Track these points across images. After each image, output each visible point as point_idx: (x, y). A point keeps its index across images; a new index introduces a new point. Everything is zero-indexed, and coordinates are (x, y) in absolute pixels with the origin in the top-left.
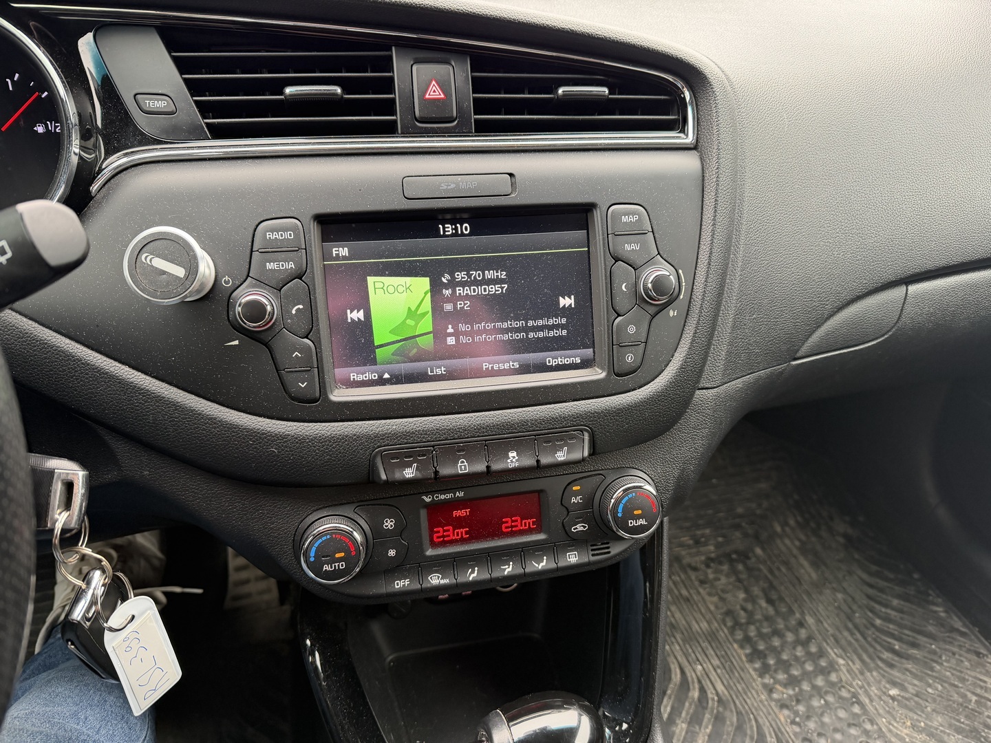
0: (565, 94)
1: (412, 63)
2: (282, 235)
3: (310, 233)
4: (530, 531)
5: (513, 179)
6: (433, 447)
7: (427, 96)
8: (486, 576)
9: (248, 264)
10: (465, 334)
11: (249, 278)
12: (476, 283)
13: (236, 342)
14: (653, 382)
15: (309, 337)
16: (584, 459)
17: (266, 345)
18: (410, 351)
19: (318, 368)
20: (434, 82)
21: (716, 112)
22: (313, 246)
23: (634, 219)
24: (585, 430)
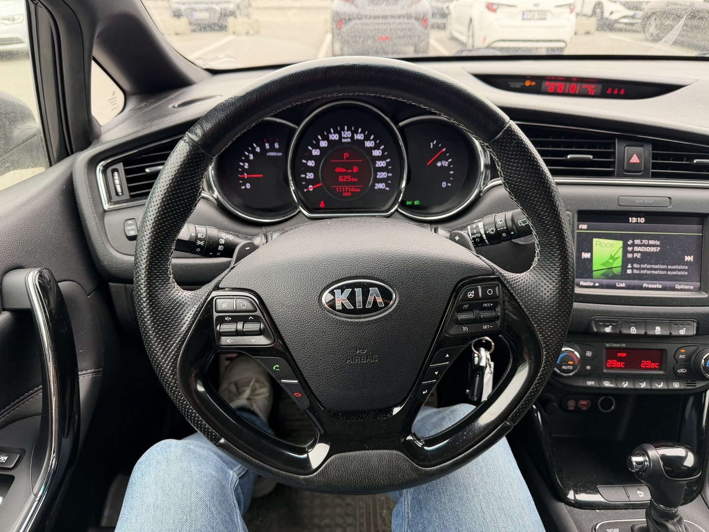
0: (697, 163)
1: (625, 145)
3: (575, 218)
4: (655, 369)
5: (670, 200)
6: (620, 319)
7: (631, 161)
8: (632, 386)
10: (637, 269)
12: (645, 245)
16: (693, 335)
18: (609, 274)
20: (635, 155)
24: (695, 321)
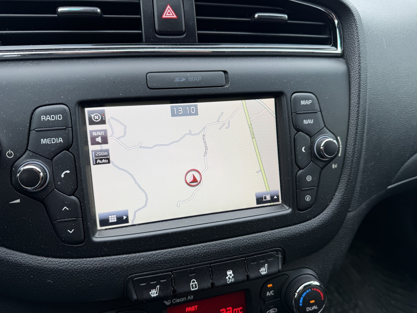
0: (259, 18)
2: (53, 117)
3: (75, 115)
5: (226, 75)
6: (171, 271)
7: (164, 16)
9: (26, 140)
11: (28, 151)
13: (18, 201)
14: (322, 214)
15: (75, 194)
16: (279, 271)
17: (42, 202)
19: (82, 217)
20: (169, 7)
21: (357, 32)
22: (78, 125)
23: (309, 102)
24: (279, 250)
